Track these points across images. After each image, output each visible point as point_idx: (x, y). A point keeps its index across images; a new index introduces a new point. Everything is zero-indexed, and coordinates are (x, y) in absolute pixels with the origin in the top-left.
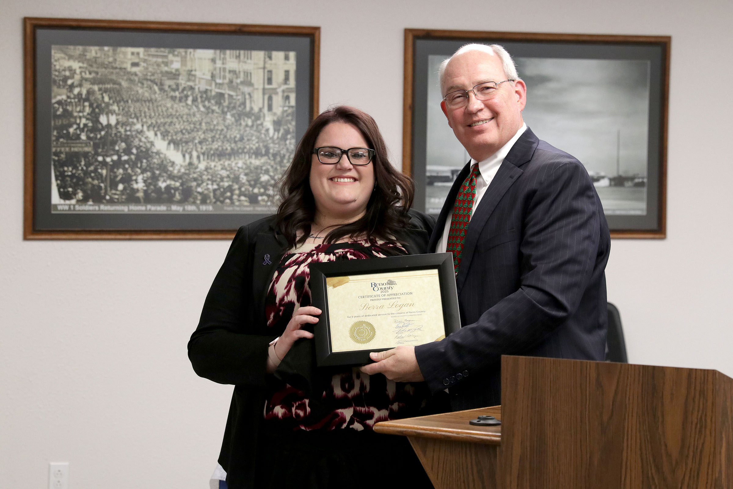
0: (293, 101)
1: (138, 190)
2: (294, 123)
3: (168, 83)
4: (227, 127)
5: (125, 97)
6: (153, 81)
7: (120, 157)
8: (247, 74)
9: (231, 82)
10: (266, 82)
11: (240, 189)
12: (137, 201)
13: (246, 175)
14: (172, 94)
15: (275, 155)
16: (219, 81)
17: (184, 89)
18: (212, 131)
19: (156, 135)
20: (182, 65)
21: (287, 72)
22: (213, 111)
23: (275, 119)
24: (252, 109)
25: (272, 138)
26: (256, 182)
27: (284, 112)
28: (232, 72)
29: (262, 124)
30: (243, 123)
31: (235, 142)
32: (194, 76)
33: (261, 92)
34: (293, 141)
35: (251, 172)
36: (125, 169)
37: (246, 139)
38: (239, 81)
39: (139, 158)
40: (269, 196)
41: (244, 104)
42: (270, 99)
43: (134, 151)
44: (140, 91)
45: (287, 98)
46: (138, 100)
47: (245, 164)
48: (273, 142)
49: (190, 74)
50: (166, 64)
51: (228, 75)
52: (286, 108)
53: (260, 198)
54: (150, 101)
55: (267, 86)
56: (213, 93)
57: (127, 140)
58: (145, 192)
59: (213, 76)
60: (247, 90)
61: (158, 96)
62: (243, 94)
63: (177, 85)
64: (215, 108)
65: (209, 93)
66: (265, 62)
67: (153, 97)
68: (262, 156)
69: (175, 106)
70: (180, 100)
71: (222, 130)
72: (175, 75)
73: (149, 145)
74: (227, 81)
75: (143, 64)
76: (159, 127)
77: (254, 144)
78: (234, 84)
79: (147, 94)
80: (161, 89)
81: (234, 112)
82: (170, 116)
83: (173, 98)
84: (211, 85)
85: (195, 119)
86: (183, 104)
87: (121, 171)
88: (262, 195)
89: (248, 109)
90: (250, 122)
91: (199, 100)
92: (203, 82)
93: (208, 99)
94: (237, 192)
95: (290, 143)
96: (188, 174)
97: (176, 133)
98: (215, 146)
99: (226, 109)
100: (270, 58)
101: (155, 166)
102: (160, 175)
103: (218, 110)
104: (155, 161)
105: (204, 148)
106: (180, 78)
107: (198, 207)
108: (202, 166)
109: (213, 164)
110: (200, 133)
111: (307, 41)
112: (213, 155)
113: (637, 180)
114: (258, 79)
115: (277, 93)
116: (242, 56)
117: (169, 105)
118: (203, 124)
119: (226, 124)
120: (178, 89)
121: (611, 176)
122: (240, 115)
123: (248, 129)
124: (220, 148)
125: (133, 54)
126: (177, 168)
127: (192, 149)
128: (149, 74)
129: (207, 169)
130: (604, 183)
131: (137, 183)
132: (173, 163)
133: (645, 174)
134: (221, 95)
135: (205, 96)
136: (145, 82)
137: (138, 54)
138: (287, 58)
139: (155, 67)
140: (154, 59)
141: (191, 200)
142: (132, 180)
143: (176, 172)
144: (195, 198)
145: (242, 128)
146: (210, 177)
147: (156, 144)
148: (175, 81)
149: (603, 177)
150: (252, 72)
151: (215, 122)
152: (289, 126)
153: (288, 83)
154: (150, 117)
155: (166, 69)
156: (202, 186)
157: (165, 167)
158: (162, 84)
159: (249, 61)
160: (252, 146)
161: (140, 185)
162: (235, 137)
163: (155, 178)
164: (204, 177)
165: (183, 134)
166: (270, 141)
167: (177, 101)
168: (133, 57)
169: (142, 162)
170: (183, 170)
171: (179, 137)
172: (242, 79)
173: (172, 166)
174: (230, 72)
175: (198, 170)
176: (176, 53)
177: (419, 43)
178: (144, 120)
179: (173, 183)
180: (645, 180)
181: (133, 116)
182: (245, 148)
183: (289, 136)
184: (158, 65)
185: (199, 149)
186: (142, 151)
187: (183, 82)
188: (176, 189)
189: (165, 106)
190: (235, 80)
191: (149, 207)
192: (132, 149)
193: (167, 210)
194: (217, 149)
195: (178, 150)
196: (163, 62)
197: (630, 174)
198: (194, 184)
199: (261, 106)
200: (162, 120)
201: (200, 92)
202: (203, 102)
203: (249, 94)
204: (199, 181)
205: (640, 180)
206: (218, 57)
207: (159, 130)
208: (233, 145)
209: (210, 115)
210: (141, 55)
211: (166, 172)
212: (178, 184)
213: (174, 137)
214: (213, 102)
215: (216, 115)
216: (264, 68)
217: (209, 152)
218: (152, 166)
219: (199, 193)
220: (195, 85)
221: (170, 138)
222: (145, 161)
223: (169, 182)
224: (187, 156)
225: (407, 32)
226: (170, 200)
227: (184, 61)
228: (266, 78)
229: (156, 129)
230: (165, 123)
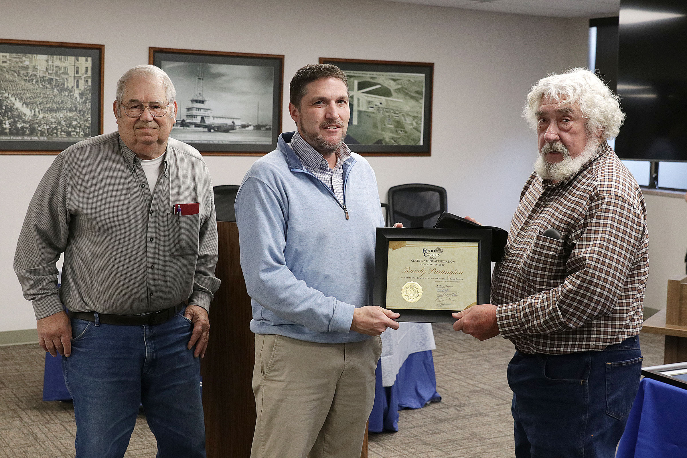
0: (90, 84)
1: (6, 129)
2: (90, 95)
3: (22, 72)
4: (55, 96)
6: (14, 71)
8: (65, 68)
9: (57, 72)
10: (76, 73)
11: (61, 128)
12: (5, 134)
13: (65, 121)
14: (25, 78)
15: (80, 111)
16: (50, 72)
17: (31, 76)
18: (46, 98)
19: (16, 99)
20: (30, 63)
21: (87, 68)
22: (47, 88)
23: (81, 92)
24: (68, 87)
25: (78, 102)
26: (70, 125)
28: (57, 67)
29: (73, 95)
30: (63, 94)
31: (59, 104)
32: (37, 69)
33: (73, 78)
34: (90, 104)
35: (68, 120)
37: (64, 102)
38: (61, 72)
39: (6, 111)
40: (77, 132)
41: (64, 84)
42: (78, 81)
43: (4, 108)
44: (7, 76)
45: (87, 81)
46: (6, 81)
47: (64, 115)
48: (79, 104)
49: (34, 67)
50: (21, 62)
51: (55, 69)
52: (86, 87)
53: (72, 133)
54: (13, 81)
55: (76, 75)
56: (47, 78)
58: (10, 129)
59: (47, 69)
60: (65, 76)
61: (17, 79)
62: (63, 78)
63: (27, 73)
64: (48, 86)
65: (45, 78)
66: (75, 62)
67: (14, 79)
68: (73, 111)
69: (27, 84)
70: (29, 82)
71: (52, 97)
72: (26, 68)
73: (12, 105)
74: (54, 72)
75: (8, 62)
77: (69, 105)
78: (58, 73)
79: (11, 78)
80: (18, 75)
81: (58, 88)
82: (24, 89)
83: (25, 80)
84: (46, 74)
85: (37, 92)
86: (31, 84)
88: (73, 132)
89: (66, 87)
90: (67, 94)
91: (39, 81)
92: (41, 72)
93: (44, 81)
94: (60, 130)
96: (34, 120)
97: (27, 99)
98: (48, 106)
99: (54, 87)
100: (78, 60)
101: (15, 116)
102: (18, 120)
103: (49, 87)
104: (15, 113)
105: (42, 107)
106: (29, 69)
107: (39, 138)
108: (41, 116)
109: (47, 115)
110: (40, 99)
111: (97, 52)
112: (47, 110)
113: (267, 127)
114: (71, 72)
115: (81, 79)
116: (62, 59)
117: (23, 84)
118: (42, 94)
119: (54, 94)
120: (28, 76)
121: (254, 125)
122: (61, 90)
123: (66, 97)
124: (51, 107)
125: (3, 56)
126: (27, 117)
127: (35, 107)
128: (12, 67)
129: (43, 118)
130: (251, 128)
131: (5, 125)
132: (25, 115)
133: (271, 124)
134: (52, 79)
135: (42, 79)
136: (10, 71)
137: (6, 56)
138: (87, 60)
139: (15, 63)
140: (15, 60)
141: (35, 134)
142: (3, 123)
143: (27, 119)
144: (37, 133)
145: (62, 97)
146: (45, 122)
147: (15, 104)
148: (26, 71)
149: (250, 125)
150: (68, 67)
151: (48, 94)
152: (88, 96)
153: (87, 73)
154: (13, 90)
155: (21, 65)
156: (41, 127)
157: (21, 116)
158: (19, 73)
159: (66, 62)
160: (68, 106)
161: (7, 126)
162: (59, 101)
163: (15, 122)
164: (42, 122)
165: (31, 99)
166: (78, 104)
167: (27, 82)
168: (3, 58)
169: (8, 114)
170: (30, 118)
171: (28, 101)
172: (63, 71)
173: (24, 116)
174: (56, 67)
175: (39, 118)
176: (27, 56)
177: (157, 54)
178: (9, 91)
179: (25, 125)
180: (271, 127)
181: (3, 89)
182: (64, 107)
183: (88, 101)
184: (17, 63)
185: (39, 107)
186: (8, 108)
187: (30, 72)
188: (27, 128)
189: (21, 84)
190: (59, 72)
191: (12, 137)
192: (2, 107)
193: (22, 139)
194: (49, 108)
195: (28, 108)
196: (20, 61)
197: (264, 124)
198: (37, 126)
199: (73, 85)
200: (19, 92)
201: (40, 77)
202: (41, 82)
203: (66, 79)
204: (39, 124)
205: (269, 127)
206: (50, 59)
207: (17, 96)
208: (58, 106)
209: (45, 89)
210: (8, 57)
211: (21, 119)
212: (28, 126)
213: (26, 101)
214: (47, 82)
215: (48, 89)
216: (75, 65)
217: (45, 109)
218: (13, 116)
219: (39, 130)
220: (37, 73)
221: (23, 101)
222: (10, 113)
223: (23, 124)
224: (33, 111)
225: (150, 48)
226: (23, 134)
227: (31, 61)
228: (75, 71)
229: (16, 96)
230: (21, 93)
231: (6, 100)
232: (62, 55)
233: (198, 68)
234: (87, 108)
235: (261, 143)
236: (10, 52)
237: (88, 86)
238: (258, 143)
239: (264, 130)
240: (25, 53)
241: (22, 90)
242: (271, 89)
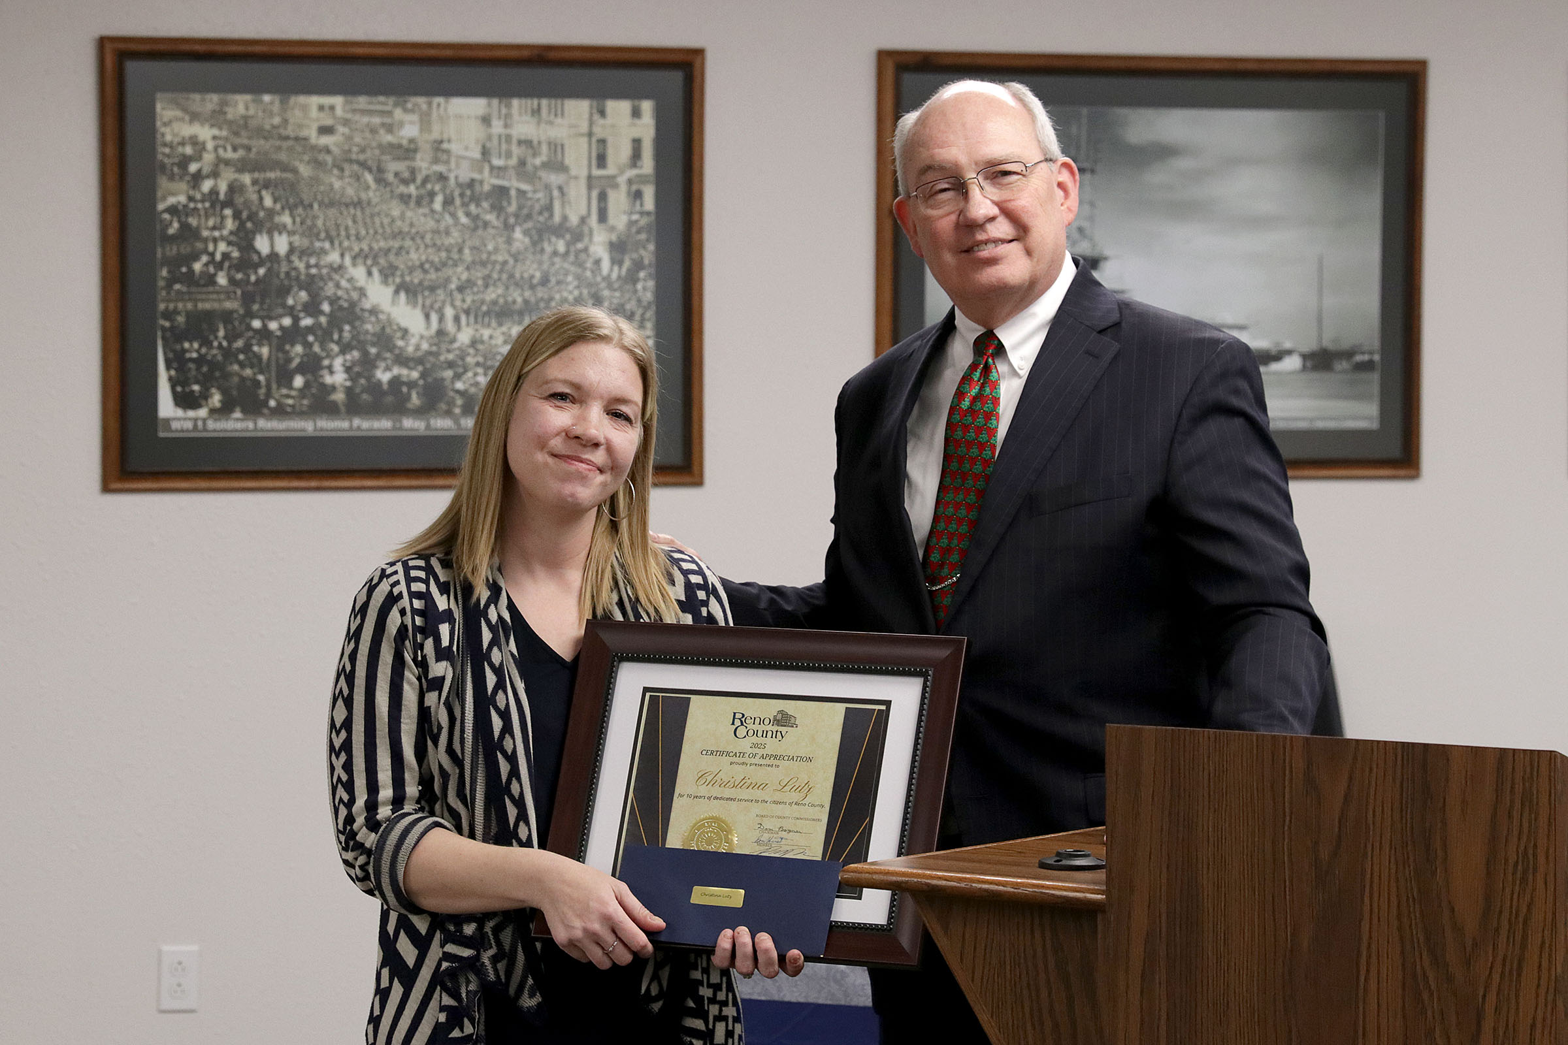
0: (649, 203)
1: (333, 388)
2: (651, 247)
3: (393, 167)
4: (516, 257)
5: (306, 197)
6: (363, 165)
7: (296, 320)
8: (556, 147)
9: (522, 163)
10: (594, 162)
12: (332, 410)
14: (402, 189)
16: (497, 162)
17: (426, 180)
18: (483, 264)
19: (370, 274)
20: (421, 130)
21: (637, 143)
22: (486, 224)
23: (614, 238)
24: (565, 218)
25: (607, 279)
27: (631, 223)
28: (526, 143)
29: (586, 250)
30: (548, 249)
31: (532, 287)
32: (448, 152)
33: (583, 183)
34: (651, 284)
36: (307, 345)
37: (553, 280)
38: (538, 161)
39: (335, 321)
41: (549, 208)
42: (603, 197)
43: (326, 307)
44: (337, 185)
45: (638, 195)
46: (332, 204)
48: (610, 286)
49: (439, 149)
50: (390, 129)
51: (516, 151)
52: (635, 217)
54: (358, 204)
55: (597, 172)
56: (486, 188)
57: (311, 284)
58: (349, 391)
59: (485, 152)
60: (554, 179)
61: (373, 194)
62: (548, 187)
63: (413, 171)
64: (491, 217)
65: (477, 188)
66: (591, 123)
67: (363, 196)
69: (409, 214)
70: (419, 203)
71: (505, 263)
72: (407, 151)
73: (355, 295)
74: (513, 161)
75: (341, 129)
76: (375, 257)
77: (570, 291)
78: (529, 167)
79: (350, 191)
80: (380, 181)
81: (529, 225)
82: (400, 234)
83: (405, 199)
84: (481, 171)
85: (449, 241)
86: (426, 210)
87: (299, 349)
89: (557, 218)
90: (561, 246)
91: (458, 202)
92: (465, 165)
93: (476, 199)
95: (644, 289)
96: (436, 354)
97: (411, 270)
98: (491, 295)
99: (512, 220)
100: (602, 113)
101: (369, 337)
102: (378, 356)
103: (495, 222)
104: (369, 327)
105: (469, 300)
106: (419, 156)
107: (457, 422)
108: (464, 337)
109: (486, 333)
110: (460, 269)
111: (677, 77)
112: (487, 313)
113: (1359, 358)
114: (578, 158)
115: (616, 186)
116: (544, 111)
117: (396, 213)
118: (467, 251)
119: (514, 250)
120: (414, 180)
121: (1306, 349)
122: (540, 232)
123: (557, 260)
124: (501, 301)
125: (321, 108)
126: (413, 341)
127: (444, 302)
128: (355, 149)
129: (474, 343)
130: (1292, 363)
131: (332, 372)
132: (405, 332)
133: (1376, 344)
134: (502, 191)
135: (468, 192)
136: (346, 166)
137: (332, 108)
138: (636, 113)
139: (368, 135)
140: (365, 119)
141: (443, 406)
142: (322, 368)
143: (410, 349)
144: (451, 403)
145: (545, 257)
146: (481, 359)
147: (369, 293)
148: (407, 163)
149: (1289, 352)
150: (566, 142)
151: (490, 247)
152: (643, 252)
153: (639, 164)
154: (358, 238)
155: (389, 138)
156: (465, 377)
157: (390, 339)
158: (381, 170)
159: (559, 120)
160: (565, 294)
161: (337, 377)
162: (532, 277)
163: (368, 363)
164: (469, 360)
165: (426, 272)
166: (603, 285)
167: (412, 204)
168: (322, 115)
169: (341, 331)
170: (425, 346)
171: (417, 277)
172: (544, 158)
173: (403, 338)
174: (520, 142)
175: (456, 345)
176: (409, 106)
177: (909, 79)
178: (346, 244)
179: (405, 372)
180: (1377, 357)
181: (323, 235)
182: (551, 299)
183: (642, 274)
184: (373, 131)
185: (458, 303)
186: (341, 308)
187: (424, 165)
188: (411, 385)
189: (387, 215)
190: (530, 160)
191: (356, 422)
192: (320, 303)
193: (394, 428)
194: (495, 303)
195: (415, 305)
196: (383, 125)
197: (1345, 345)
198: (449, 374)
199: (584, 212)
200: (382, 244)
201: (459, 185)
202: (465, 205)
203: (560, 188)
204: (458, 367)
205: (1366, 357)
206: (495, 114)
207: (376, 263)
208: (527, 294)
209: (480, 232)
210: (339, 112)
211: (390, 351)
212: (415, 375)
213: (408, 279)
214: (485, 205)
215: (491, 231)
216: (590, 135)
217: (479, 308)
218: (362, 337)
219: (458, 392)
220: (450, 170)
221: (398, 280)
222: (347, 328)
223: (396, 371)
224: (434, 318)
225: (883, 56)
226: (399, 408)
227: (425, 123)
228: (594, 155)
229: (369, 262)
230: (389, 250)
231: (336, 277)
232: (540, 95)
233: (1074, 130)
234: (639, 301)
235: (1331, 425)
236: (348, 90)
237: (642, 213)
238: (1320, 425)
239: (1344, 372)
240: (402, 91)
241: (394, 236)
242: (1371, 204)
